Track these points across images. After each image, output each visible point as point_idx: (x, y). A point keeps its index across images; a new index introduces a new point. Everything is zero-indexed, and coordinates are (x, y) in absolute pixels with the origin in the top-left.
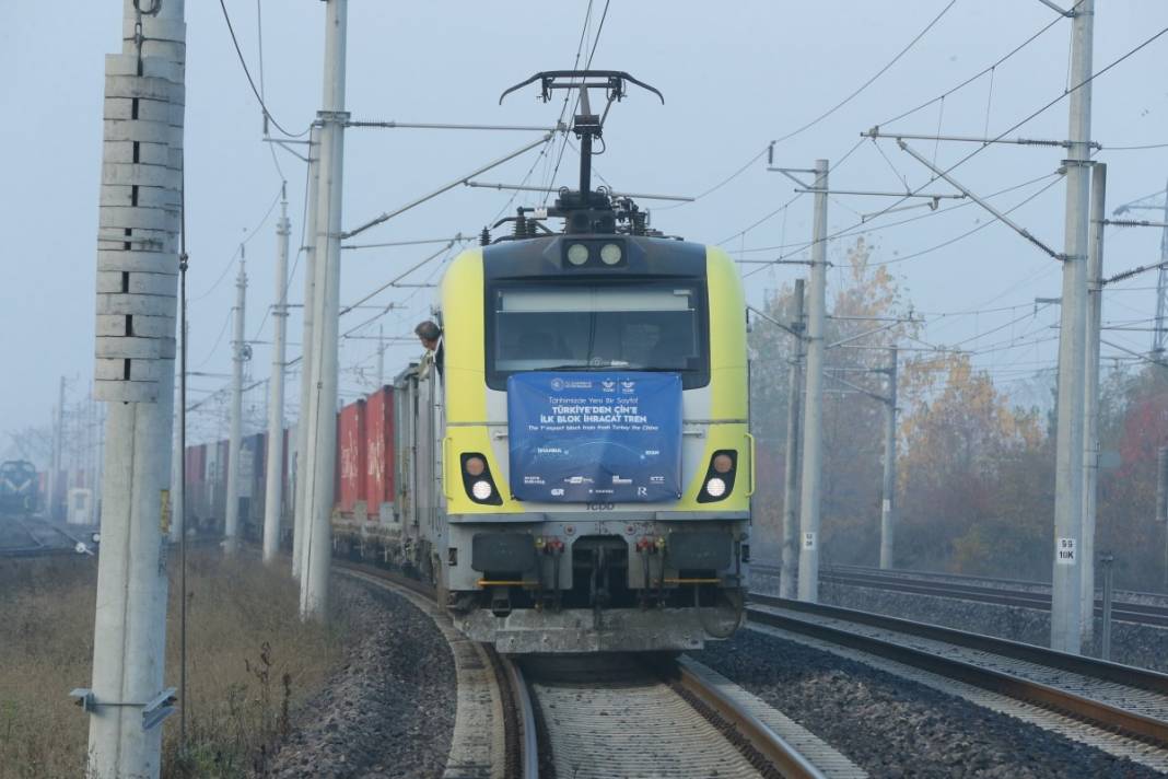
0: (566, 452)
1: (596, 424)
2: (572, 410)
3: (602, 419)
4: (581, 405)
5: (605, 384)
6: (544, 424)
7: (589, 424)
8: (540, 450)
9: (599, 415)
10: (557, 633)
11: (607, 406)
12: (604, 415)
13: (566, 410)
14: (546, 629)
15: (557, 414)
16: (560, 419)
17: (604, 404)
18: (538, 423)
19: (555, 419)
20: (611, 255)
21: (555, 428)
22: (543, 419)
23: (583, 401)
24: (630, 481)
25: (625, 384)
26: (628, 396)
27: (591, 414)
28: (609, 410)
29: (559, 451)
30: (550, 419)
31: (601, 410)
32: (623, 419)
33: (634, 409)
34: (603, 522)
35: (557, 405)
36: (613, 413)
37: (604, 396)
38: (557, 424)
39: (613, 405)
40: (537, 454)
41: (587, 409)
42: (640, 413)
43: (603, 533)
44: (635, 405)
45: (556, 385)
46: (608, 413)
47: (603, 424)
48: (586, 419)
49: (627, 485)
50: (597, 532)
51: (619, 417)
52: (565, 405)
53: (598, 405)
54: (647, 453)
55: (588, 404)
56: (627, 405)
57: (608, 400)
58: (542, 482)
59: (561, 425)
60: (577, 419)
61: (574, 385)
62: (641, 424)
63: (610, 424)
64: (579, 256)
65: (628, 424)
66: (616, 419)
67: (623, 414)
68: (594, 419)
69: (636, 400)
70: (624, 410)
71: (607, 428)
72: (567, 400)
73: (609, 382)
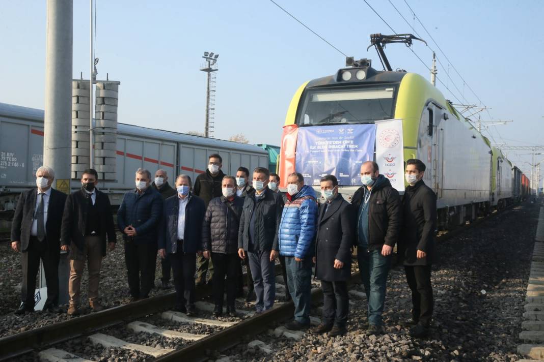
0: (320, 162)
1: (334, 149)
2: (324, 143)
3: (337, 147)
4: (328, 140)
5: (340, 130)
6: (312, 150)
7: (330, 149)
8: (309, 162)
9: (336, 145)
11: (340, 140)
12: (338, 145)
13: (321, 143)
15: (318, 145)
16: (318, 147)
17: (339, 140)
18: (310, 149)
19: (316, 147)
20: (361, 75)
21: (315, 152)
22: (311, 147)
24: (348, 176)
25: (349, 130)
26: (349, 135)
27: (332, 144)
28: (340, 142)
29: (317, 162)
30: (314, 147)
31: (336, 142)
32: (346, 146)
33: (352, 142)
35: (317, 141)
36: (342, 144)
37: (339, 135)
38: (317, 150)
39: (342, 140)
40: (307, 163)
41: (330, 142)
42: (354, 144)
44: (352, 140)
45: (318, 132)
46: (340, 144)
47: (336, 149)
48: (330, 147)
49: (347, 178)
51: (344, 145)
52: (321, 141)
53: (335, 140)
54: (357, 162)
55: (331, 140)
56: (348, 140)
57: (340, 138)
58: (310, 177)
59: (318, 150)
60: (326, 147)
61: (326, 131)
62: (355, 149)
63: (340, 149)
64: (347, 76)
65: (348, 149)
66: (343, 147)
67: (346, 144)
68: (333, 147)
69: (353, 137)
70: (347, 142)
71: (339, 151)
72: (322, 139)
73: (341, 129)
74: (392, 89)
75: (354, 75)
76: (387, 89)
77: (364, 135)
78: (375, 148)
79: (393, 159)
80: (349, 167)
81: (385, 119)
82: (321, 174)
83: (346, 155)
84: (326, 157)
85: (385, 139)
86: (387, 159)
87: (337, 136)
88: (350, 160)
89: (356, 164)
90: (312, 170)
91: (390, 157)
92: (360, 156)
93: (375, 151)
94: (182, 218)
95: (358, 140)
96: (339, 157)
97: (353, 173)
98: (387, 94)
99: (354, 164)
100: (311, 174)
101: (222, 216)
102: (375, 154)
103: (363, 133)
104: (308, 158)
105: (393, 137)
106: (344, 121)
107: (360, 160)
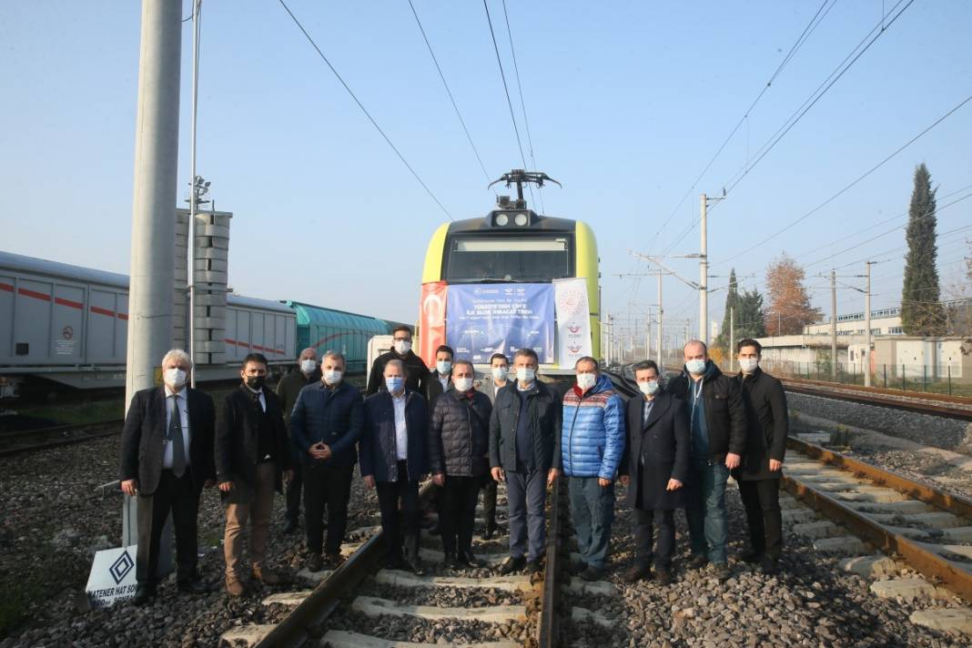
0: (482, 332)
1: (500, 315)
2: (486, 307)
3: (505, 312)
4: (493, 303)
5: (506, 290)
6: (469, 316)
7: (496, 315)
8: (466, 332)
9: (503, 309)
11: (508, 304)
12: (506, 310)
13: (482, 307)
15: (478, 310)
16: (478, 313)
17: (506, 303)
18: (466, 315)
19: (476, 313)
20: (521, 220)
21: (475, 318)
22: (468, 313)
23: (492, 301)
25: (518, 290)
26: (520, 298)
27: (498, 309)
28: (509, 306)
29: (477, 332)
30: (473, 313)
31: (504, 306)
32: (517, 312)
33: (524, 306)
35: (477, 304)
36: (511, 309)
37: (506, 297)
38: (476, 316)
39: (512, 303)
40: (464, 334)
41: (495, 306)
42: (528, 308)
44: (523, 303)
45: (477, 292)
46: (508, 309)
47: (505, 315)
48: (495, 312)
51: (515, 310)
52: (481, 304)
53: (502, 303)
54: (532, 332)
55: (496, 303)
56: (519, 303)
57: (508, 300)
58: (468, 351)
59: (479, 316)
60: (489, 312)
61: (488, 292)
62: (529, 315)
63: (509, 315)
64: (503, 220)
65: (520, 315)
66: (513, 312)
67: (517, 309)
68: (499, 312)
69: (525, 300)
70: (517, 306)
71: (507, 317)
72: (483, 301)
73: (508, 289)
74: (564, 240)
75: (512, 220)
76: (558, 240)
77: (540, 297)
78: (555, 314)
79: (578, 328)
80: (523, 338)
81: (564, 277)
82: (484, 348)
83: (518, 323)
84: (490, 325)
85: (567, 303)
87: (503, 296)
88: (523, 330)
89: (532, 335)
90: (471, 342)
91: (574, 326)
92: (536, 325)
93: (555, 317)
94: (401, 426)
95: (532, 303)
96: (509, 326)
98: (557, 245)
99: (529, 335)
100: (469, 348)
101: (463, 420)
102: (556, 322)
103: (538, 294)
104: (464, 326)
105: (577, 301)
106: (508, 278)
107: (537, 330)
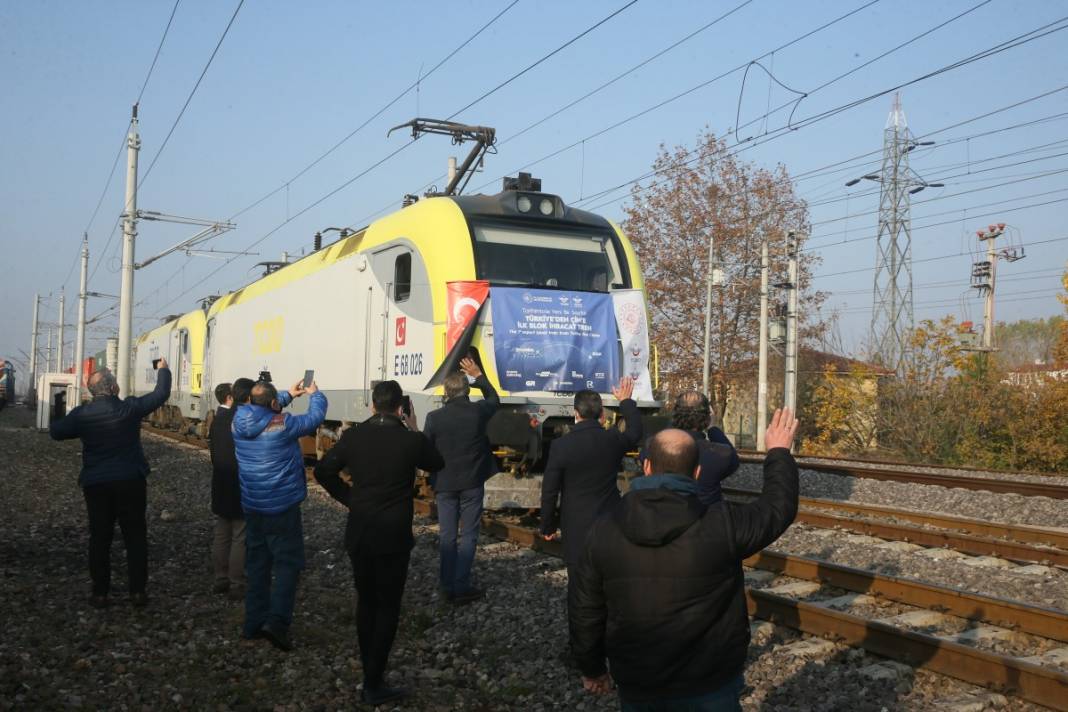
0: (537, 352)
1: (558, 330)
2: (540, 319)
3: (562, 327)
4: (547, 315)
5: (561, 299)
6: (520, 329)
7: (553, 330)
8: (518, 350)
9: (560, 323)
10: (524, 492)
11: (565, 316)
12: (564, 323)
13: (536, 318)
14: (515, 488)
15: (530, 322)
16: (532, 326)
17: (563, 315)
18: (517, 328)
19: (528, 326)
21: (528, 333)
22: (519, 325)
23: (548, 312)
24: (582, 376)
25: (575, 300)
26: (578, 310)
27: (555, 322)
28: (567, 320)
29: (532, 350)
30: (525, 325)
31: (561, 319)
32: (577, 327)
33: (584, 320)
34: (565, 406)
35: (529, 314)
36: (570, 323)
37: (562, 308)
38: (528, 329)
39: (570, 316)
40: (514, 352)
41: (551, 318)
42: (588, 324)
43: (565, 414)
44: (584, 317)
45: (527, 298)
46: (567, 322)
47: (564, 331)
48: (551, 326)
49: (580, 379)
50: (560, 414)
51: (575, 325)
52: (534, 314)
53: (559, 315)
54: (594, 354)
55: (552, 314)
56: (578, 317)
57: (565, 312)
58: (520, 375)
59: (532, 330)
60: (544, 326)
62: (589, 332)
63: (568, 331)
64: (525, 206)
65: (580, 331)
66: (573, 327)
67: (577, 324)
68: (557, 326)
69: (585, 313)
70: (577, 320)
71: (566, 333)
72: (536, 311)
73: (564, 298)
74: (601, 240)
75: (536, 207)
77: (599, 311)
78: (618, 332)
79: (639, 351)
80: (583, 361)
81: (620, 289)
83: (578, 341)
84: (547, 342)
85: (628, 319)
86: (633, 350)
87: (558, 306)
88: (583, 351)
89: (593, 357)
90: (523, 364)
91: (636, 348)
92: (598, 345)
93: (619, 336)
95: (591, 317)
96: (569, 345)
97: (589, 371)
98: (594, 245)
99: (590, 357)
102: (620, 343)
104: (516, 343)
105: (636, 317)
107: (598, 351)
